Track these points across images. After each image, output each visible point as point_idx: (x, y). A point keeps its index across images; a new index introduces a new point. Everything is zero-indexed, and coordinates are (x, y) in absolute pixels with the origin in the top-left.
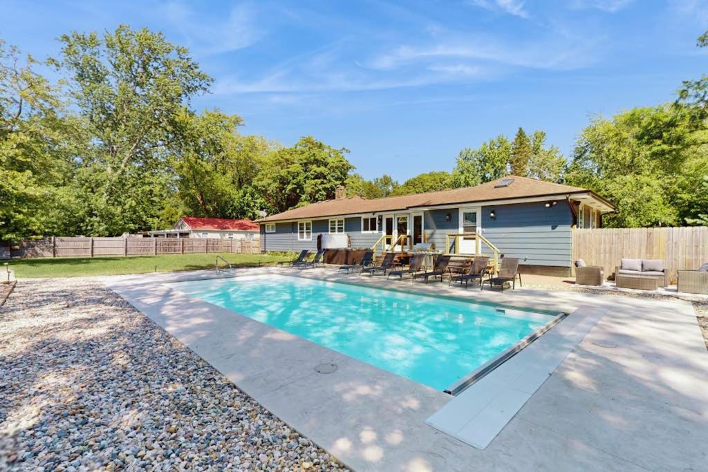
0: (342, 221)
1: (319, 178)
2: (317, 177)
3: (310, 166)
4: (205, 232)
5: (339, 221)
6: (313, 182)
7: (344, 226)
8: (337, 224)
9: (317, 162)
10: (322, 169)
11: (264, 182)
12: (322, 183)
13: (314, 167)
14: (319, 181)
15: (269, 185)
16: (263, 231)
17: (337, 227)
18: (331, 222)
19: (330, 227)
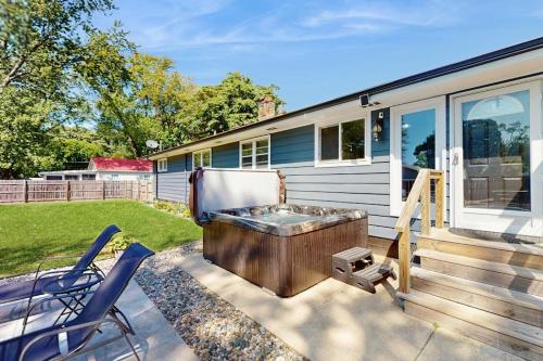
0: (265, 143)
1: (245, 112)
2: (241, 111)
3: (235, 100)
4: (116, 174)
5: (258, 144)
6: (237, 115)
7: (269, 153)
8: (254, 149)
9: (243, 95)
10: (248, 101)
11: (186, 120)
12: (248, 117)
13: (239, 100)
14: (244, 115)
15: (190, 122)
16: (156, 172)
17: (254, 156)
18: (244, 147)
19: (241, 157)
